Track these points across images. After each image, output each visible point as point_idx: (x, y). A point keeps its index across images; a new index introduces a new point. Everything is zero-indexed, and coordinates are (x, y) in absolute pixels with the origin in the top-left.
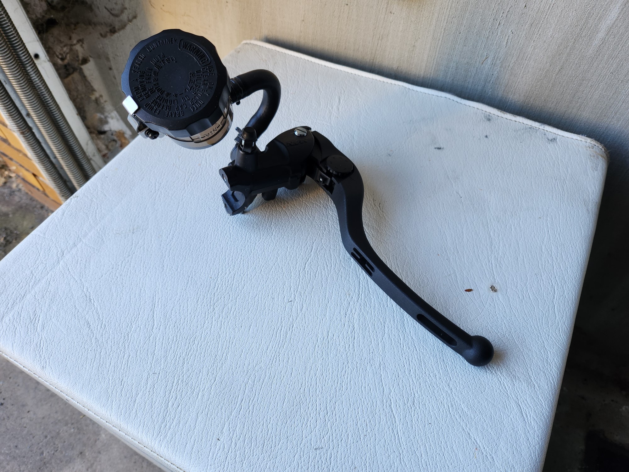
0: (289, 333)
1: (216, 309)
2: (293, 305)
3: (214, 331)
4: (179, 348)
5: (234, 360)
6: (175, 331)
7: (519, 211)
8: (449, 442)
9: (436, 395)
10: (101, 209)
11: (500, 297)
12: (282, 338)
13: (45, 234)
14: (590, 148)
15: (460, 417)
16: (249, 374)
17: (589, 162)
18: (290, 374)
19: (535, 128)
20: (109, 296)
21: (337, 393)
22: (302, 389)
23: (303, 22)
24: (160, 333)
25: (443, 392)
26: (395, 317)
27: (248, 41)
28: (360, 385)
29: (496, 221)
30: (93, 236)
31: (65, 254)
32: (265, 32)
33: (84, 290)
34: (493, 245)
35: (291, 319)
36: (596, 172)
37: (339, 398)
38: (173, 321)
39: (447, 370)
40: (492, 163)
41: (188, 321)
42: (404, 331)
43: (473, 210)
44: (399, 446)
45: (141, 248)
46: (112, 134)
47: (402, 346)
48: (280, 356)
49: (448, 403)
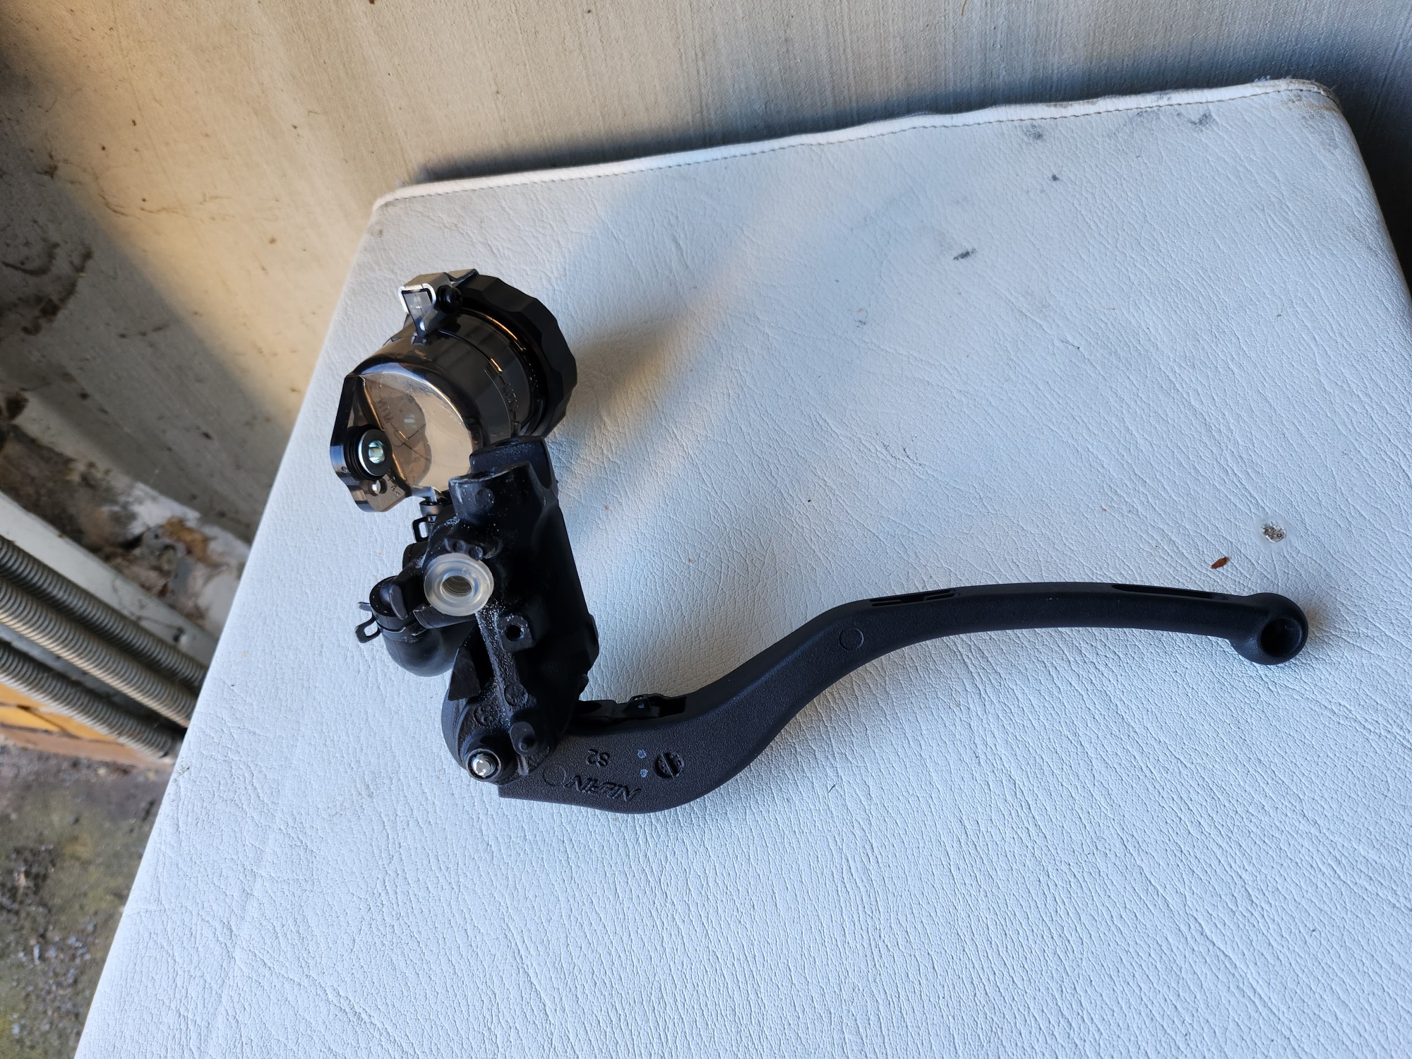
0: (872, 867)
1: (671, 892)
2: (842, 794)
3: (696, 950)
4: (636, 1033)
5: (781, 999)
6: (602, 997)
7: (1225, 322)
8: (1378, 952)
9: (1289, 855)
10: (260, 772)
11: (1296, 545)
12: (863, 889)
13: (159, 901)
14: (1294, 102)
15: (1371, 879)
16: (835, 1019)
17: (1309, 136)
18: (932, 971)
19: (1148, 109)
20: (397, 985)
21: (1066, 964)
22: (978, 993)
23: (499, 96)
24: (570, 1019)
25: (1300, 840)
26: (1090, 708)
27: (389, 197)
28: (1108, 918)
29: (1187, 368)
30: (278, 851)
31: (233, 928)
32: (418, 157)
33: (330, 996)
34: (1213, 428)
35: (858, 832)
36: (1337, 152)
37: (1076, 972)
38: (585, 972)
39: (1280, 782)
40: (1102, 233)
41: (620, 956)
42: (1132, 734)
43: (1120, 364)
44: (1276, 1020)
45: (408, 825)
46: (157, 537)
47: (1148, 774)
48: (882, 935)
49: (1326, 861)
